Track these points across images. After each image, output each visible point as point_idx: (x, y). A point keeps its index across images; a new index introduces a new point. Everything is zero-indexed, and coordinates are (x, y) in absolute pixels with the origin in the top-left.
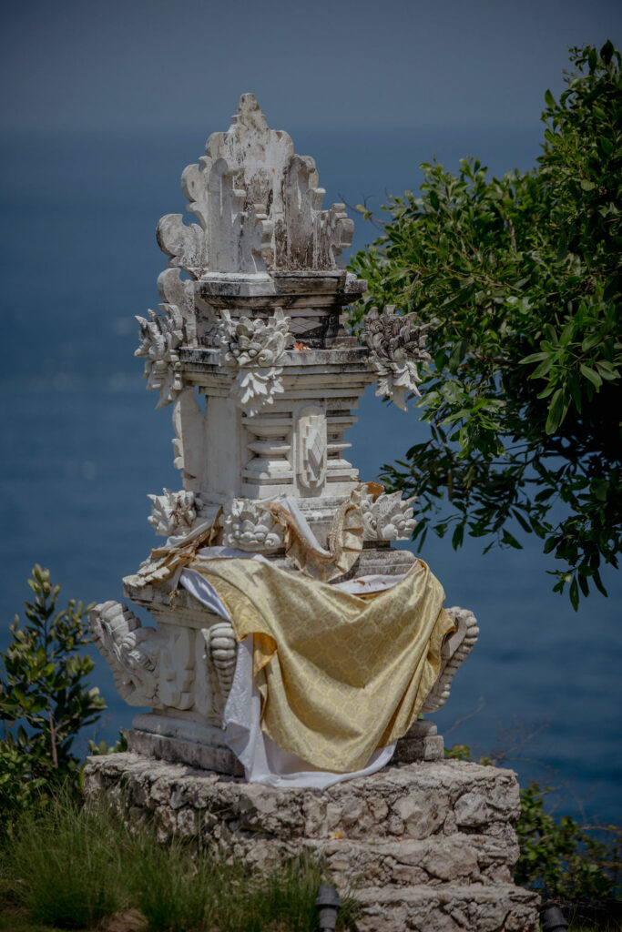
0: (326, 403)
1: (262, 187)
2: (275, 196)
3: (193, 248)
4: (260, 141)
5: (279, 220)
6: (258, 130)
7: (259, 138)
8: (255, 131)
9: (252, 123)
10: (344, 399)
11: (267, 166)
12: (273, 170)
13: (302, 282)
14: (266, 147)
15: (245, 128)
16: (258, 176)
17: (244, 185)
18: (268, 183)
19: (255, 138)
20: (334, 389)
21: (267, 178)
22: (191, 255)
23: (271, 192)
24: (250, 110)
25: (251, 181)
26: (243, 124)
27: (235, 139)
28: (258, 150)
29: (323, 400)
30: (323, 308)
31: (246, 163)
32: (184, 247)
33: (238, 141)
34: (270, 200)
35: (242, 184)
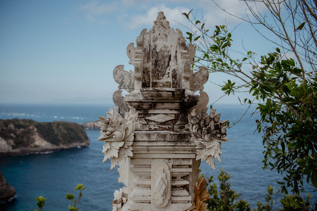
0: (172, 161)
1: (166, 53)
2: (172, 58)
3: (129, 80)
4: (165, 33)
5: (174, 69)
6: (164, 27)
7: (165, 31)
8: (162, 28)
9: (161, 24)
10: (183, 159)
11: (168, 44)
12: (172, 46)
13: (150, 93)
14: (168, 35)
15: (157, 27)
16: (164, 48)
17: (156, 52)
18: (169, 52)
19: (162, 31)
20: (176, 153)
21: (168, 49)
22: (128, 84)
23: (170, 56)
24: (161, 19)
25: (160, 50)
26: (157, 25)
27: (152, 32)
28: (164, 36)
29: (170, 159)
30: (175, 110)
31: (157, 42)
32: (124, 80)
33: (154, 32)
34: (170, 59)
35: (155, 52)
